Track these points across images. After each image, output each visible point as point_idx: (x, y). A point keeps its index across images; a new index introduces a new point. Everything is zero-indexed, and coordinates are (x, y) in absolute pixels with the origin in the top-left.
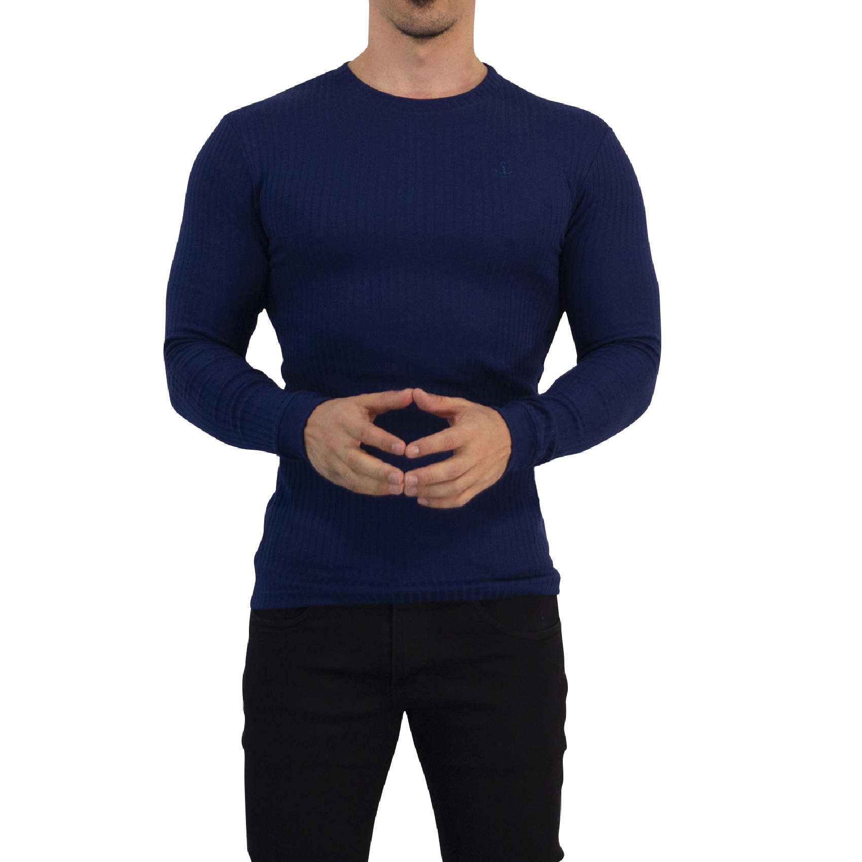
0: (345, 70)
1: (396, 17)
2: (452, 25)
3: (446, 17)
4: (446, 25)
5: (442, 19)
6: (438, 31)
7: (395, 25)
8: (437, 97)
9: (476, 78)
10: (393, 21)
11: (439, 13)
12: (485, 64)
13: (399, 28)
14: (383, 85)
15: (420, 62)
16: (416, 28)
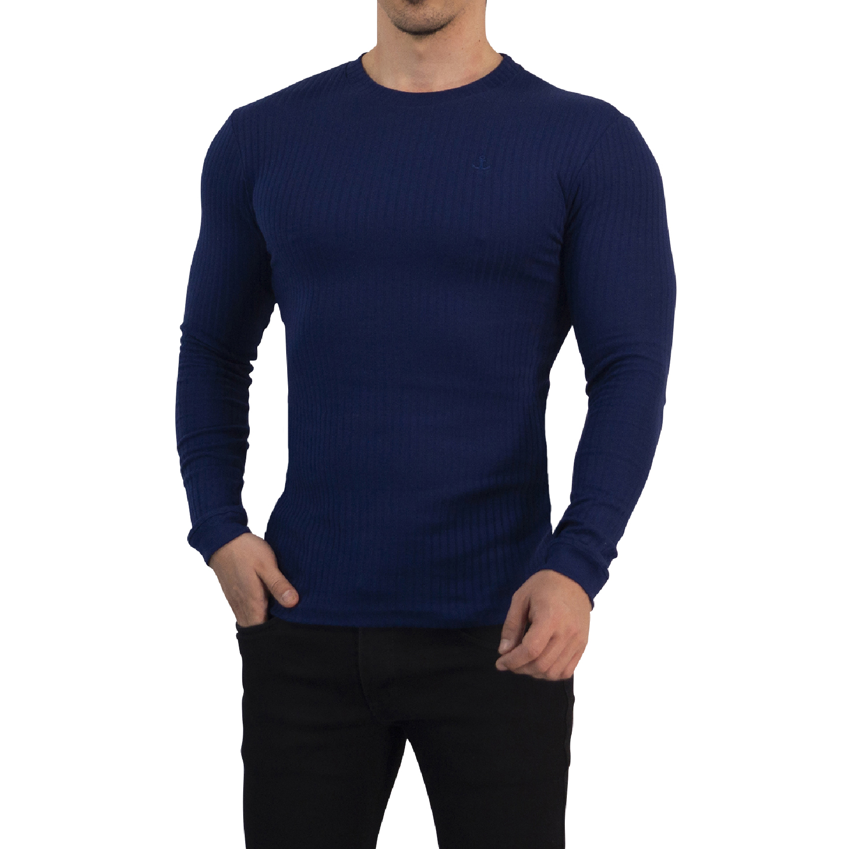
11: (433, 10)
12: (501, 54)
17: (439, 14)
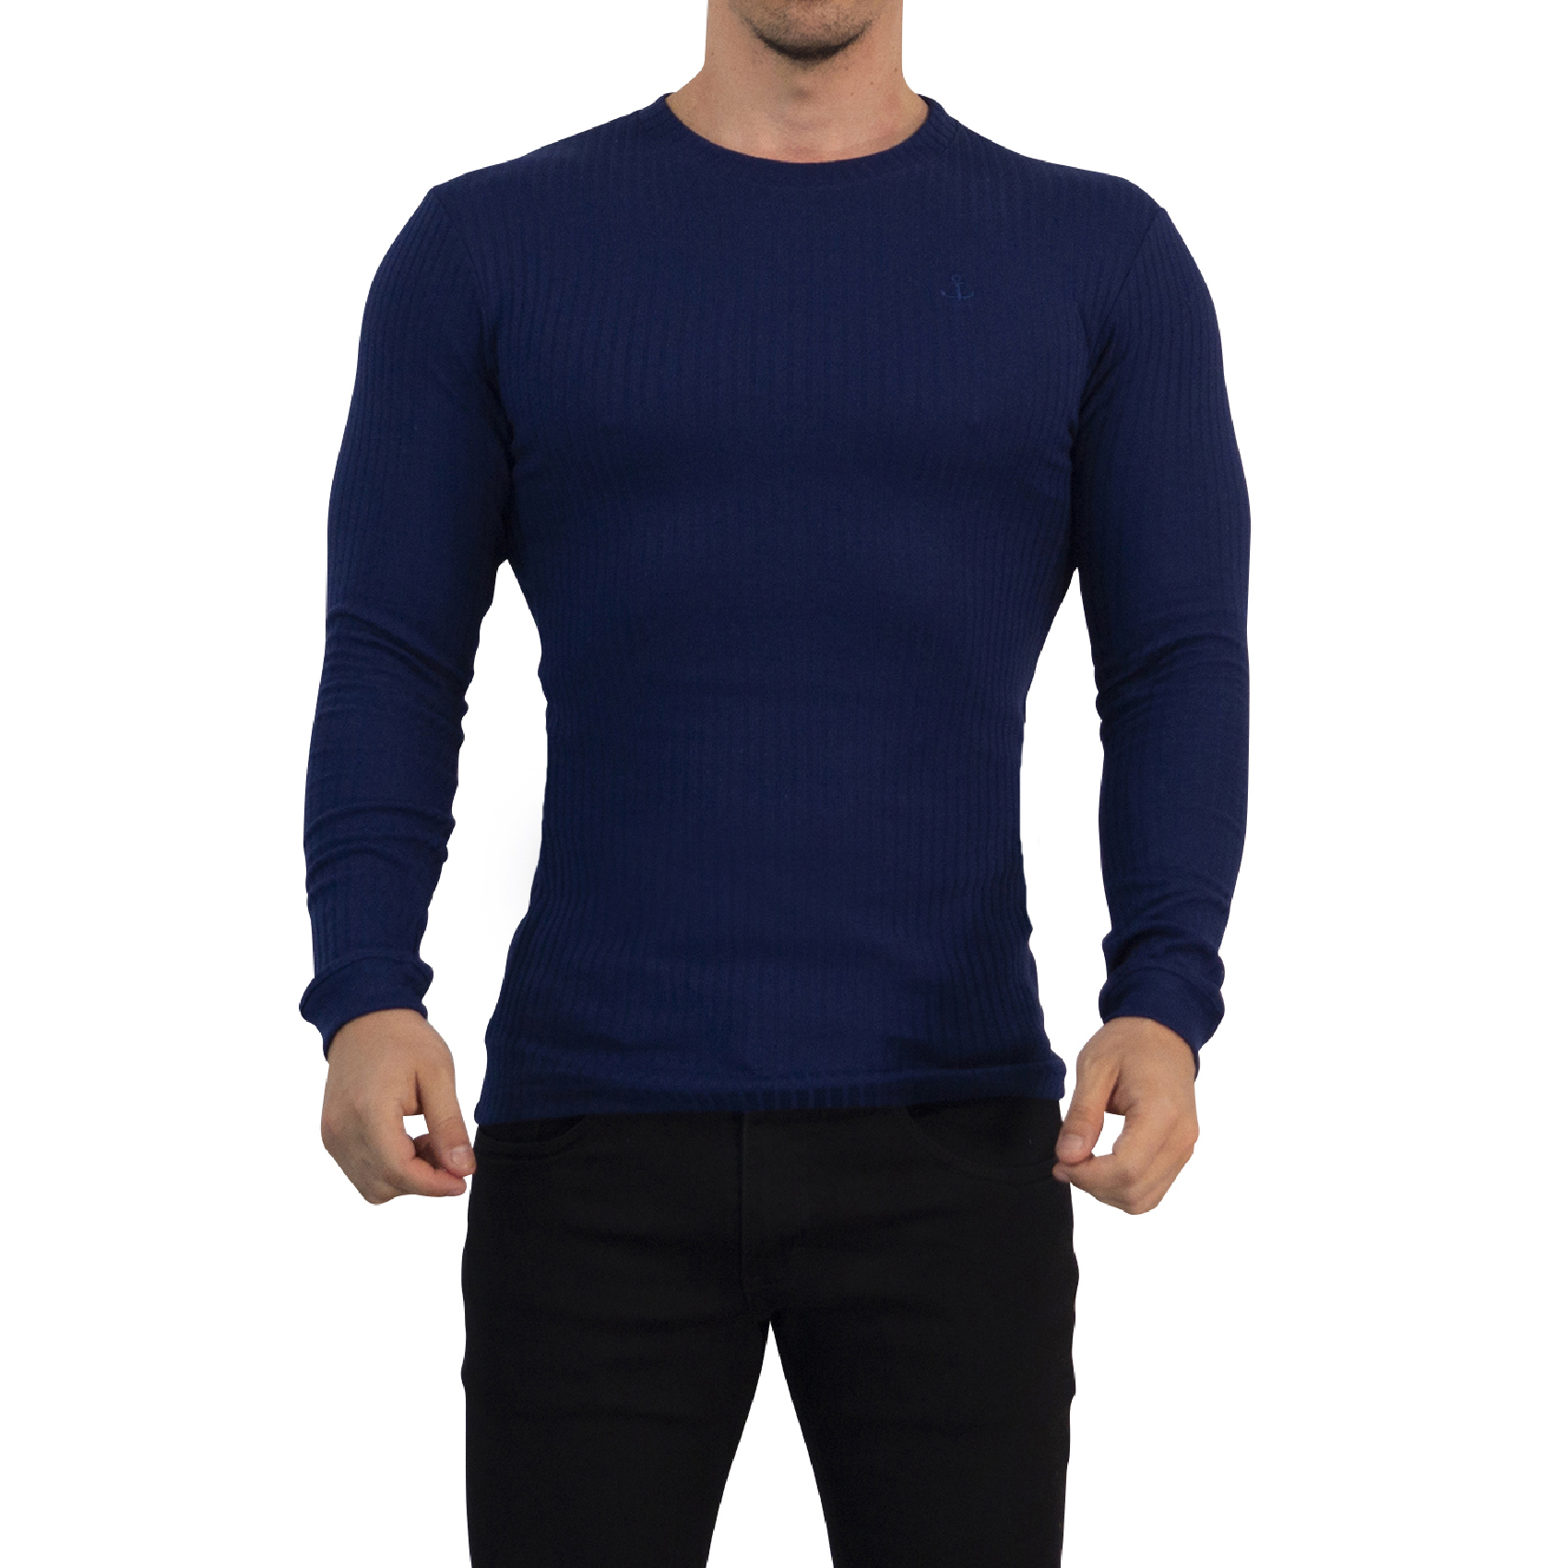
0: (661, 108)
1: (759, 15)
2: (863, 30)
3: (851, 18)
4: (852, 33)
5: (844, 20)
6: (835, 43)
7: (755, 29)
8: (833, 159)
9: (906, 124)
10: (749, 21)
11: (838, 8)
12: (924, 98)
13: (761, 36)
14: (732, 139)
15: (801, 95)
16: (792, 37)
17: (847, 17)
